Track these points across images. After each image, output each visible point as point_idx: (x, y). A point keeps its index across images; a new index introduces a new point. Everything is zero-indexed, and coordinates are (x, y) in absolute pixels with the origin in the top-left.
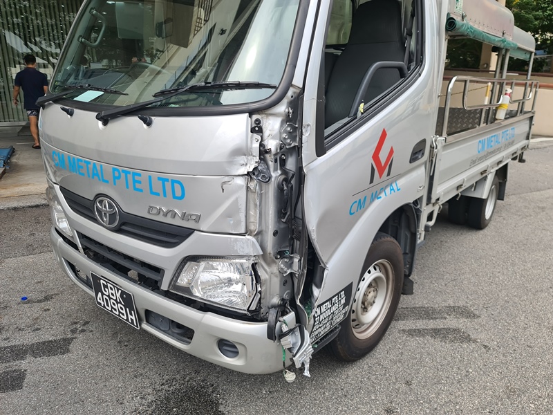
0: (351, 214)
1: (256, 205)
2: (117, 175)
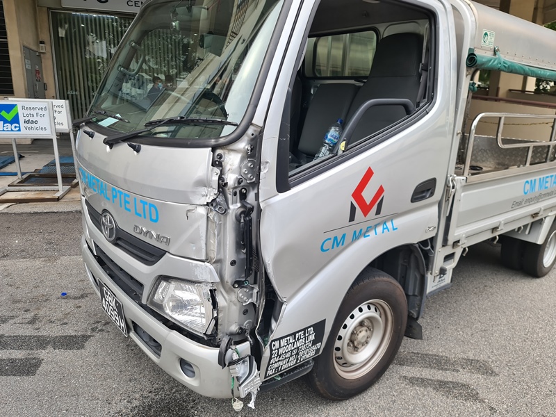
0: (322, 250)
1: (215, 234)
2: (114, 194)
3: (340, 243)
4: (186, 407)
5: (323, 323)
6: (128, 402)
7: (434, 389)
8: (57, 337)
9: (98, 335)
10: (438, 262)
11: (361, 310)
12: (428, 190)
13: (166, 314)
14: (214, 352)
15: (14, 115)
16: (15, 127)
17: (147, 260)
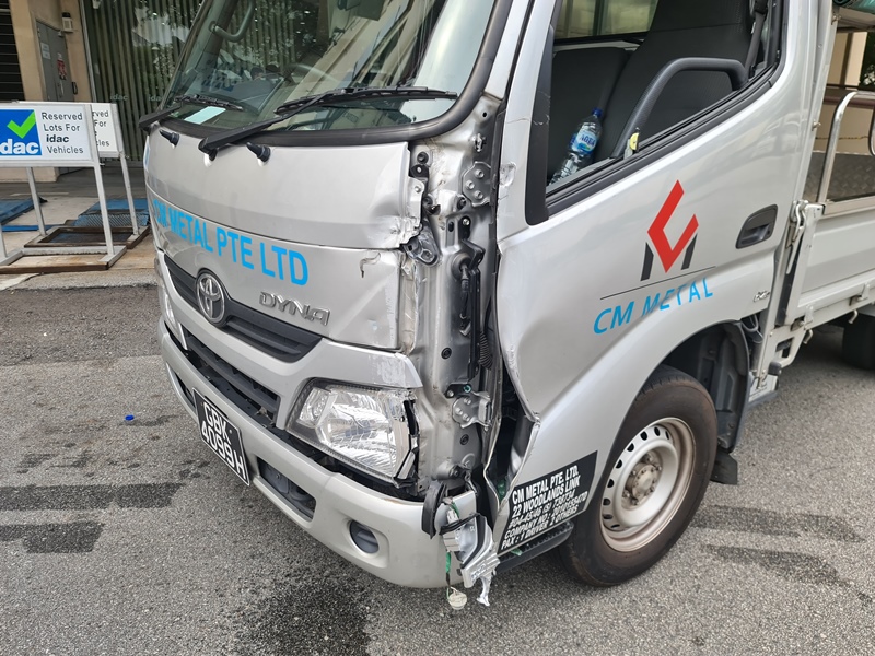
0: (597, 330)
1: (413, 302)
2: (222, 240)
3: (623, 318)
4: (350, 600)
5: (592, 458)
6: (253, 592)
7: (762, 565)
8: (123, 487)
9: (192, 484)
10: (768, 354)
11: (644, 436)
12: (763, 227)
13: (322, 445)
14: (414, 511)
15: (30, 127)
16: (33, 148)
17: (285, 353)
